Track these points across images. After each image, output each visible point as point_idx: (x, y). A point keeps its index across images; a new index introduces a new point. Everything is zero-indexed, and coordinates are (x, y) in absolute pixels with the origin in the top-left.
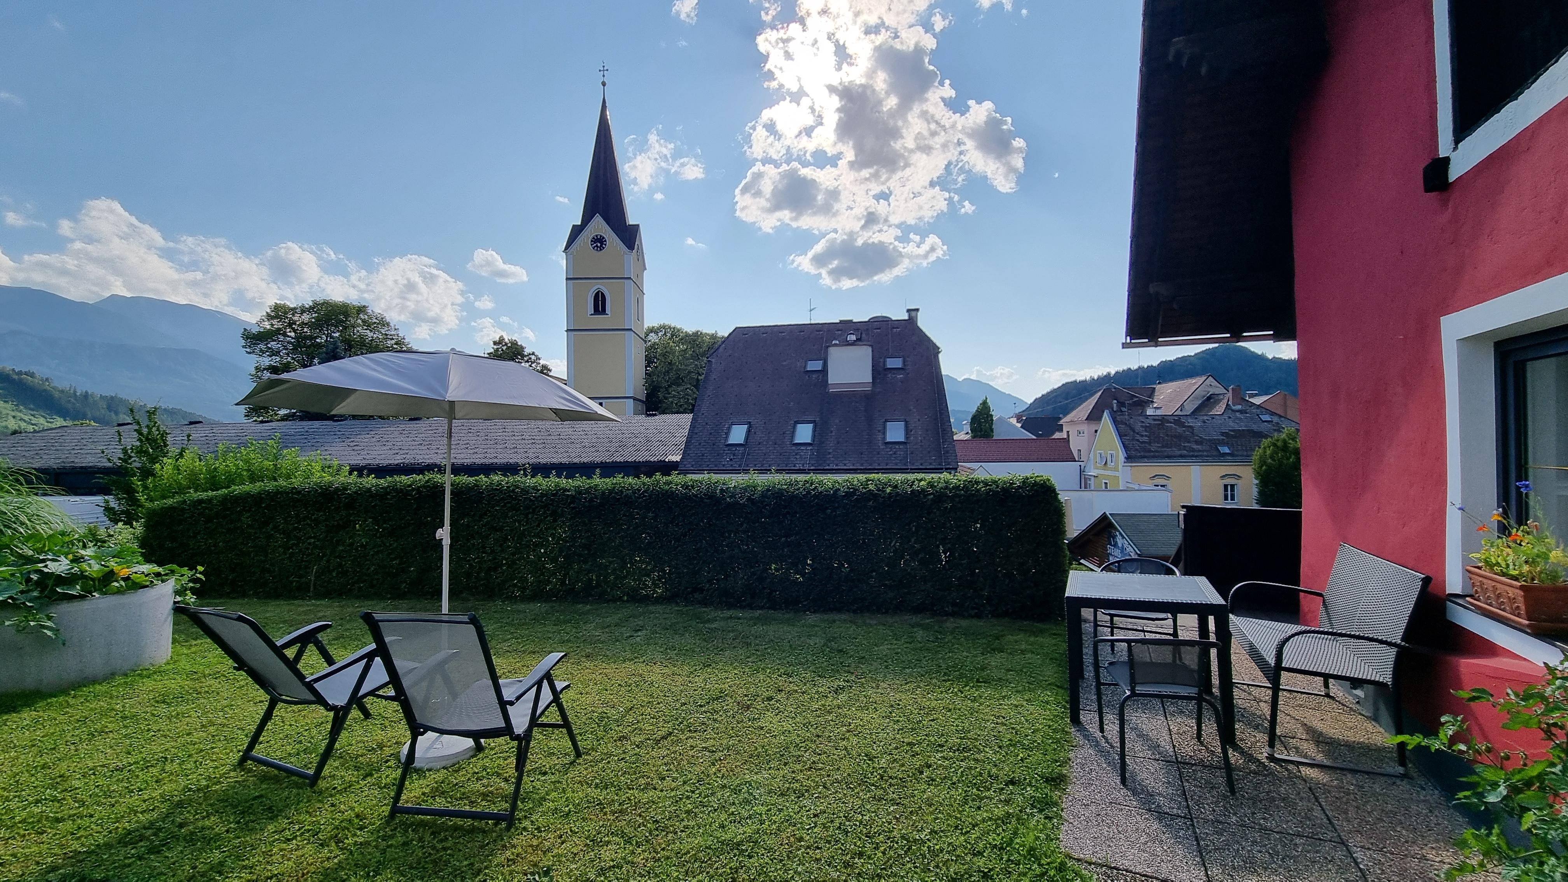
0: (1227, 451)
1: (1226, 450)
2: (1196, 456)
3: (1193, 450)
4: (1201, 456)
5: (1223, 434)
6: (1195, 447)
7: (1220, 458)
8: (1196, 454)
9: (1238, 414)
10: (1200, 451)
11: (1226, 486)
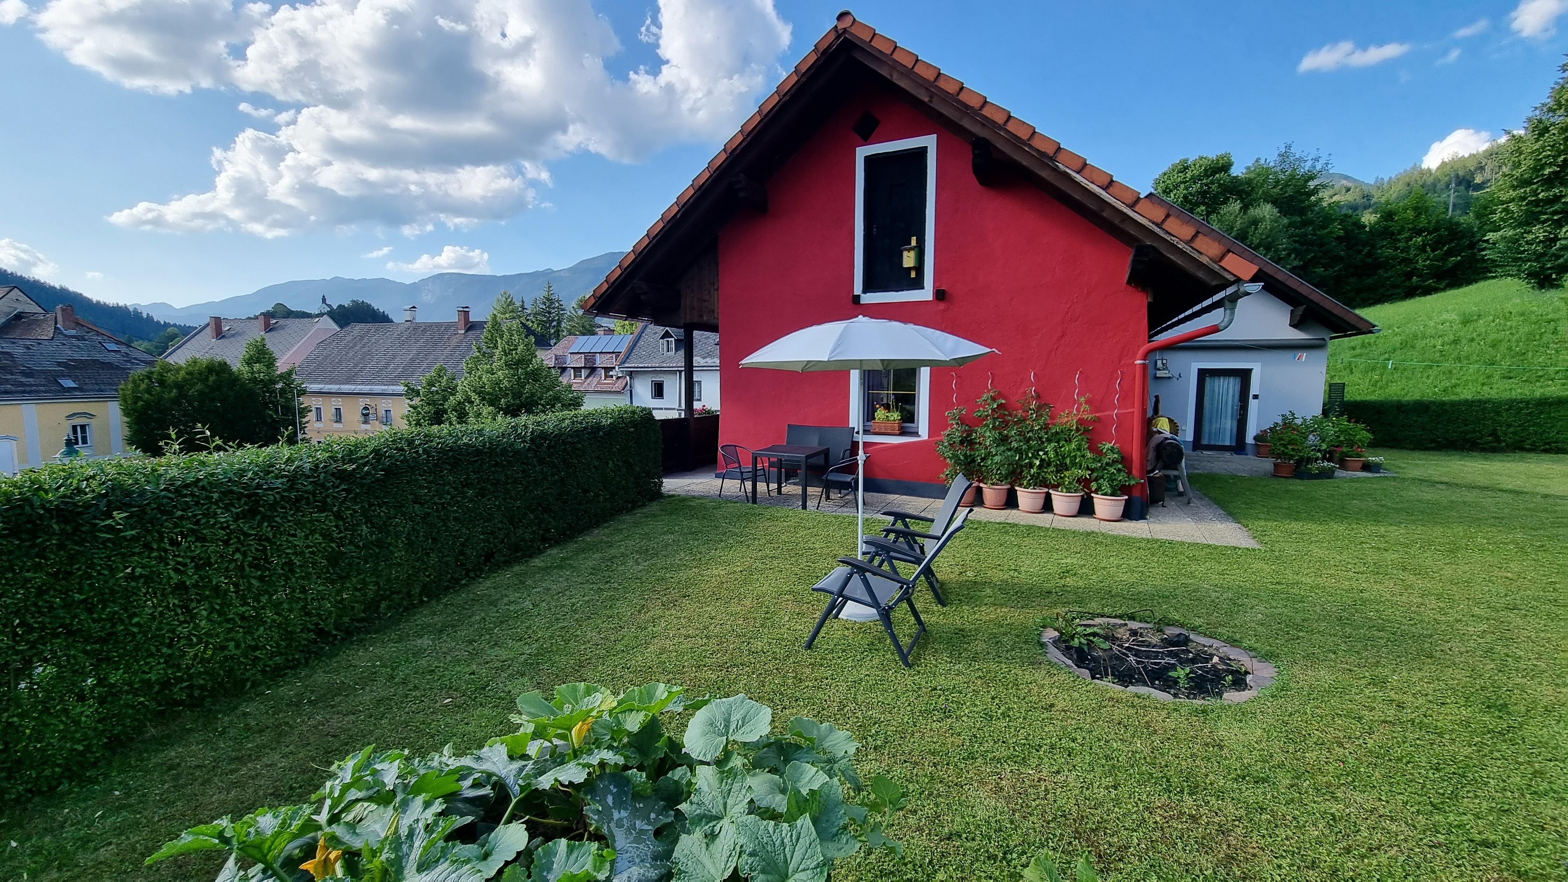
0: (74, 385)
1: (69, 383)
2: (29, 392)
3: (22, 384)
4: (38, 392)
5: (59, 364)
6: (23, 379)
7: (63, 393)
8: (28, 389)
9: (74, 341)
10: (34, 385)
11: (74, 428)
